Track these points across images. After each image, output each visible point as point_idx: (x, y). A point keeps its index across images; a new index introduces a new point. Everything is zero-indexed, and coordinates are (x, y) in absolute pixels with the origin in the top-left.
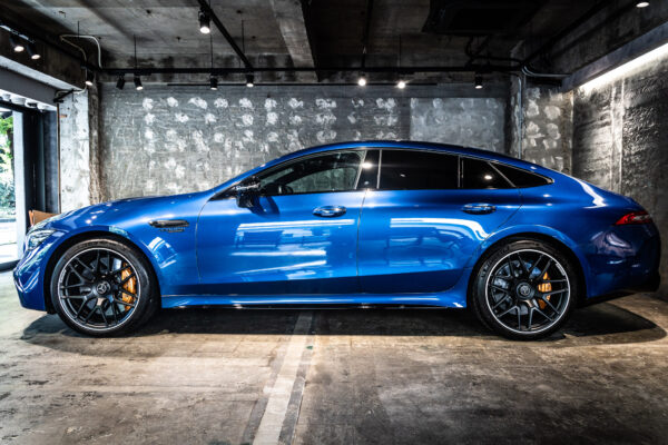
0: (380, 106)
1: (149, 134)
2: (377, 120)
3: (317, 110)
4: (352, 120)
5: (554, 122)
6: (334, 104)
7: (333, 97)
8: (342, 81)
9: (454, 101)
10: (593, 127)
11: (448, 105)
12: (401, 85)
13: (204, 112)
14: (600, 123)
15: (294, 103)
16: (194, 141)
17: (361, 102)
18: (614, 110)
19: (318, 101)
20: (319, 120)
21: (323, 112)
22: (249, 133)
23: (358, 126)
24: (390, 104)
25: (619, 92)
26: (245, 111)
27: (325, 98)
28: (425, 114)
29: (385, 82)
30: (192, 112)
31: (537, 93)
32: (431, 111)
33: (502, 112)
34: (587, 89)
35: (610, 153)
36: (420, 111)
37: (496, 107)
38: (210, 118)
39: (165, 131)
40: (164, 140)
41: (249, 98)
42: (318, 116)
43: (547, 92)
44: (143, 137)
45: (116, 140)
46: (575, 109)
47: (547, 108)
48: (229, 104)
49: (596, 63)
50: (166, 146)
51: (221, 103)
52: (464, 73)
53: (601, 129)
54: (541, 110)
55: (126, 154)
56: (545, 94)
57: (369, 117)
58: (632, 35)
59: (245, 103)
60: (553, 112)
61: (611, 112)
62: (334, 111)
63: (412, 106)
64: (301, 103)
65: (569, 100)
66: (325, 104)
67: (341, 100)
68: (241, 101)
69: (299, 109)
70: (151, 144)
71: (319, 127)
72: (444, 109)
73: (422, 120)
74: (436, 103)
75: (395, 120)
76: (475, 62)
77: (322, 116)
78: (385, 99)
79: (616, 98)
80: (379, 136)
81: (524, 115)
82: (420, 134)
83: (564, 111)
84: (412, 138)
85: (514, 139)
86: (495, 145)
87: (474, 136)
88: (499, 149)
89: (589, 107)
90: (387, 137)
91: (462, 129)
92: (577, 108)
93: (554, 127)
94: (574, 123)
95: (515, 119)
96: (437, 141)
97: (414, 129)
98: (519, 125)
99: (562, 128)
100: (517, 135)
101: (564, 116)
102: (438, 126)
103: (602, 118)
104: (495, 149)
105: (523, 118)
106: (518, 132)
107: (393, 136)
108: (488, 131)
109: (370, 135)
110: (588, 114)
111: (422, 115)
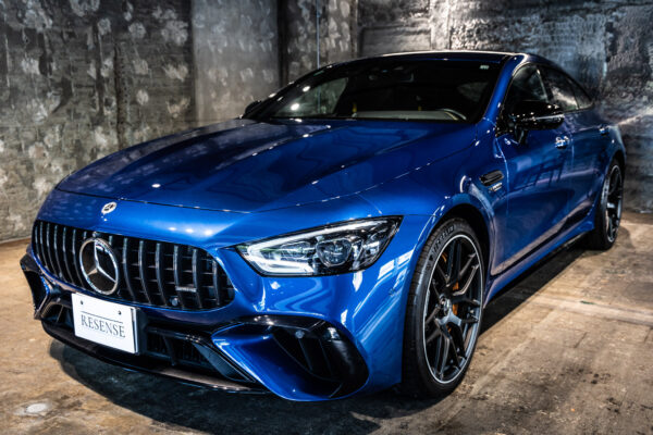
5: (346, 20)
10: (397, 33)
14: (412, 29)
18: (434, 20)
25: (442, 1)
46: (362, 8)
47: (341, 3)
54: (338, 5)
60: (345, 8)
61: (430, 20)
80: (156, 14)
81: (324, 9)
82: (203, 18)
83: (352, 9)
84: (194, 22)
85: (298, 35)
86: (271, 40)
87: (252, 27)
88: (273, 46)
89: (389, 10)
90: (166, 17)
91: (242, 16)
92: (367, 8)
93: (346, 26)
94: (360, 24)
95: (301, 10)
96: (219, 29)
97: (195, 8)
98: (310, 19)
99: (351, 28)
100: (306, 31)
101: (352, 14)
102: (220, 7)
103: (414, 25)
104: (270, 45)
105: (321, 11)
106: (309, 28)
107: (174, 15)
108: (264, 22)
109: (145, 11)
110: (388, 17)
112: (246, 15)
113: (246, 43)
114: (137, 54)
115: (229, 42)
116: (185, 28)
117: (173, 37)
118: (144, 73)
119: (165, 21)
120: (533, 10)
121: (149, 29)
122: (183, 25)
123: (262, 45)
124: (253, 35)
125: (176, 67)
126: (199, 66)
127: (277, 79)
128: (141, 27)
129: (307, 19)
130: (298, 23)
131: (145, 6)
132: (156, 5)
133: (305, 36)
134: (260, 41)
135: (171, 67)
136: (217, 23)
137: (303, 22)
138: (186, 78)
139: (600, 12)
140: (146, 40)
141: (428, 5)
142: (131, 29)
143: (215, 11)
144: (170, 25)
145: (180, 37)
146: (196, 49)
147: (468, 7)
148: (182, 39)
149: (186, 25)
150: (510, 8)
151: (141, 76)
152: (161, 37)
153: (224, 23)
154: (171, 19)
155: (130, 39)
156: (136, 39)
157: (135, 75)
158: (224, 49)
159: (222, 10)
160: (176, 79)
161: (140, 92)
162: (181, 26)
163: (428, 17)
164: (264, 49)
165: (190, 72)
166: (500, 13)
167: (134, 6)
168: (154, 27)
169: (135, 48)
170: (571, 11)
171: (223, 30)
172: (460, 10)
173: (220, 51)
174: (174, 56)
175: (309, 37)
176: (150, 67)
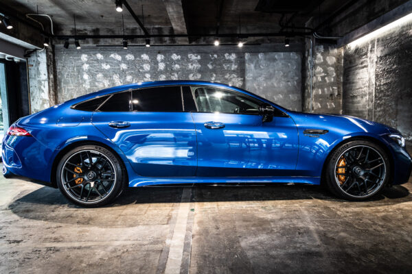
0: (227, 58)
1: (86, 77)
2: (225, 67)
3: (189, 61)
4: (210, 67)
5: (332, 66)
6: (199, 57)
7: (198, 53)
8: (204, 43)
9: (271, 55)
10: (356, 69)
11: (267, 57)
12: (241, 45)
13: (120, 62)
14: (360, 66)
15: (175, 57)
16: (114, 81)
17: (215, 56)
18: (370, 58)
19: (189, 55)
20: (190, 67)
21: (192, 62)
22: (148, 76)
23: (214, 71)
24: (233, 57)
25: (373, 47)
26: (144, 62)
27: (194, 53)
28: (254, 63)
29: (230, 43)
30: (112, 63)
31: (322, 48)
32: (258, 61)
33: (300, 61)
34: (352, 46)
35: (367, 84)
36: (251, 61)
37: (296, 57)
38: (124, 66)
39: (96, 74)
40: (95, 80)
41: (147, 54)
42: (190, 64)
43: (328, 48)
44: (82, 78)
45: (65, 80)
46: (344, 58)
47: (328, 58)
48: (135, 57)
49: (359, 29)
50: (97, 84)
51: (130, 57)
52: (277, 38)
53: (361, 70)
54: (324, 59)
55: (72, 89)
56: (326, 49)
57: (221, 65)
58: (383, 11)
59: (145, 57)
60: (331, 60)
61: (368, 59)
62: (199, 61)
63: (246, 58)
64: (179, 57)
65: (340, 53)
66: (193, 57)
67: (203, 54)
68: (142, 56)
69: (178, 60)
70: (87, 82)
71: (190, 71)
72: (265, 59)
73: (252, 66)
74: (260, 56)
75: (236, 67)
76: (285, 30)
77: (192, 65)
78: (230, 54)
79: (371, 51)
81: (314, 62)
82: (251, 75)
83: (338, 60)
84: (246, 77)
85: (307, 77)
86: (296, 80)
87: (283, 76)
88: (298, 83)
89: (354, 56)
90: (232, 77)
91: (276, 72)
93: (331, 69)
94: (345, 66)
95: (308, 64)
96: (261, 79)
97: (247, 72)
99: (337, 70)
100: (310, 74)
101: (338, 62)
102: (262, 70)
103: (362, 63)
104: (295, 83)
107: (235, 76)
108: (291, 73)
110: (353, 61)
111: (252, 63)
112: (279, 71)
113: (278, 83)
115: (267, 84)
119: (231, 79)
122: (240, 79)
123: (289, 83)
124: (283, 79)
127: (300, 98)
130: (307, 71)
131: (221, 74)
132: (227, 73)
134: (288, 81)
136: (260, 76)
137: (309, 70)
141: (367, 51)
143: (259, 72)
144: (233, 80)
148: (239, 84)
149: (242, 79)
153: (264, 76)
154: (234, 78)
158: (264, 87)
164: (291, 85)
171: (263, 79)
173: (261, 88)
175: (310, 77)
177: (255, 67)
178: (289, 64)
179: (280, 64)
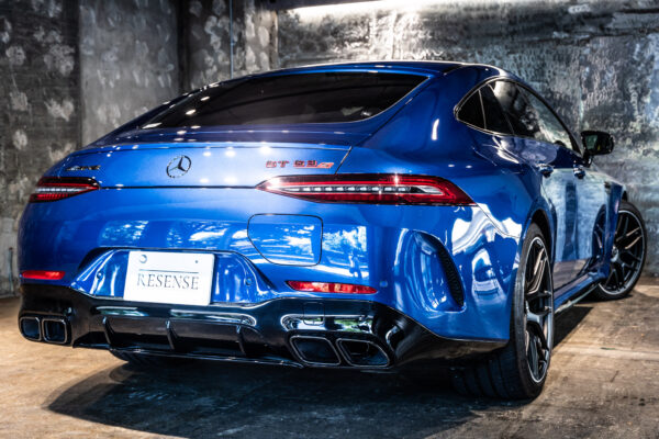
5: (264, 50)
23: (7, 9)
25: (385, 29)
28: (97, 6)
31: (252, 5)
32: (102, 3)
33: (175, 22)
37: (169, 11)
46: (283, 36)
47: (260, 29)
54: (256, 32)
56: (257, 8)
60: (264, 36)
65: (274, 23)
72: (117, 2)
73: (93, 14)
75: (59, 9)
80: (39, 36)
81: (240, 35)
82: (92, 42)
83: (271, 36)
84: (82, 46)
85: (205, 67)
86: (170, 73)
87: (149, 55)
88: (173, 80)
89: (318, 39)
90: (49, 40)
91: (137, 42)
92: (290, 36)
93: (265, 57)
94: (281, 56)
95: (209, 36)
96: (110, 57)
97: (83, 30)
98: (221, 48)
99: (271, 60)
100: (216, 63)
101: (271, 44)
102: (111, 30)
103: (350, 56)
104: (170, 80)
105: (236, 39)
106: (220, 58)
107: (58, 38)
108: (163, 50)
109: (25, 31)
110: (318, 48)
111: (93, 6)
112: (141, 41)
113: (142, 75)
114: (15, 84)
115: (121, 73)
116: (71, 54)
117: (57, 66)
118: (23, 109)
119: (48, 44)
120: (495, 40)
121: (29, 53)
122: (69, 50)
123: (160, 78)
124: (150, 66)
125: (61, 102)
126: (86, 101)
128: (21, 51)
129: (217, 48)
130: (205, 52)
131: (25, 26)
132: (38, 25)
133: (215, 69)
134: (158, 74)
135: (54, 103)
136: (108, 49)
137: (211, 51)
138: (71, 118)
139: (572, 43)
140: (26, 68)
141: (368, 33)
142: (8, 53)
143: (106, 35)
144: (54, 50)
145: (66, 66)
146: (84, 81)
147: (416, 35)
148: (68, 67)
149: (72, 50)
150: (469, 38)
151: (19, 112)
152: (44, 63)
153: (116, 49)
154: (55, 43)
155: (8, 66)
156: (14, 66)
157: (13, 112)
158: (116, 82)
159: (114, 34)
160: (60, 119)
161: (18, 133)
162: (67, 52)
163: (367, 47)
164: (162, 85)
165: (76, 110)
166: (456, 43)
167: (13, 26)
168: (35, 51)
169: (13, 77)
170: (540, 41)
171: (115, 58)
172: (407, 40)
173: (112, 84)
174: (57, 88)
175: (219, 70)
176: (29, 101)
177: (98, 19)
178: (158, 27)
179: (144, 22)
